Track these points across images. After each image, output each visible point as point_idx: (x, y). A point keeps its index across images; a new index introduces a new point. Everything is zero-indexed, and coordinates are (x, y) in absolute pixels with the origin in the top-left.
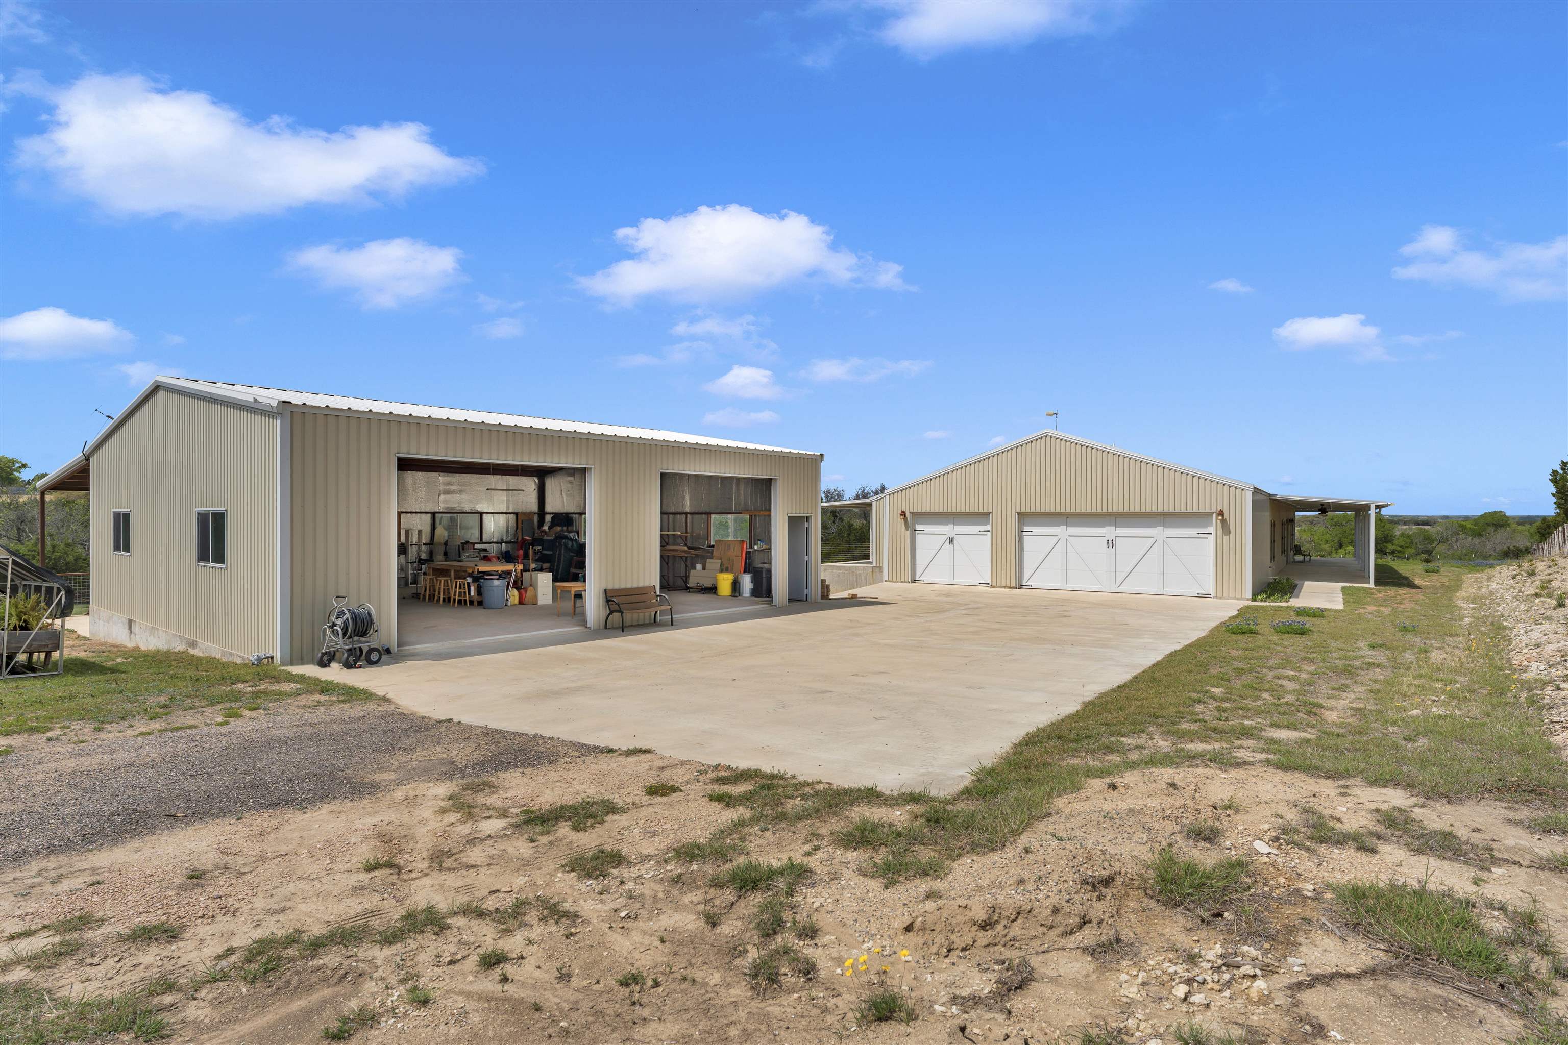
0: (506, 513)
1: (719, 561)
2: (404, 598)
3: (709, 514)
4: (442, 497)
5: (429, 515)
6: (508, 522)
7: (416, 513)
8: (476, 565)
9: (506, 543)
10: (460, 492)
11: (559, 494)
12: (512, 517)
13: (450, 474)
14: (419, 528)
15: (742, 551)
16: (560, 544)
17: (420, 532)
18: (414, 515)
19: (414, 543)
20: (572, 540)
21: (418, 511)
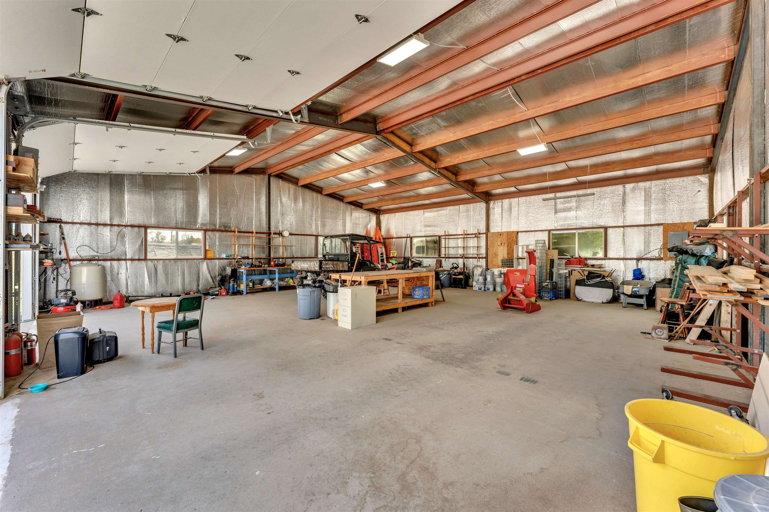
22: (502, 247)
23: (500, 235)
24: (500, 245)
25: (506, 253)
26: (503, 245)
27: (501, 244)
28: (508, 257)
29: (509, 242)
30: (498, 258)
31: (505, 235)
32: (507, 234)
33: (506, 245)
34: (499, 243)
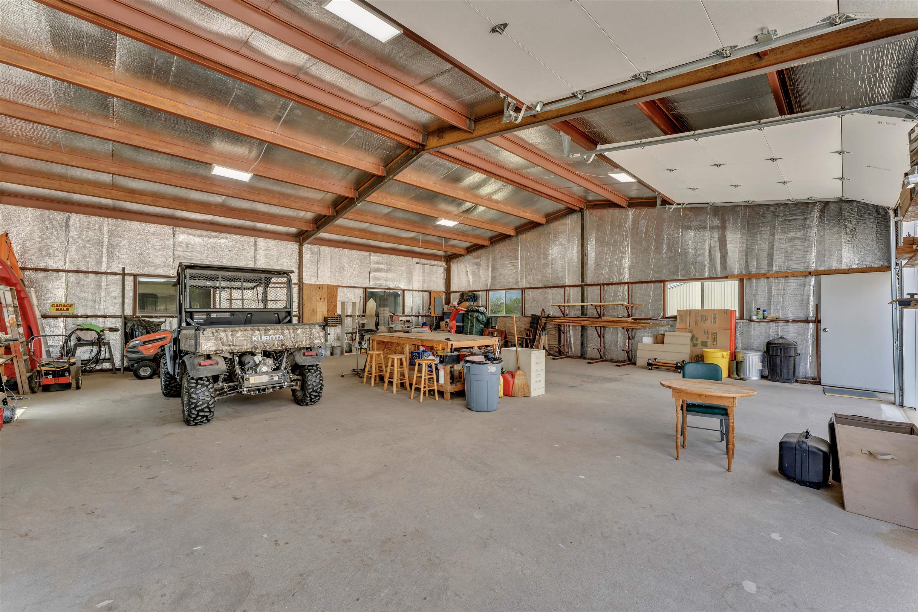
0: (422, 291)
1: (689, 334)
2: (343, 376)
3: (663, 281)
4: (372, 274)
5: (362, 290)
6: (423, 297)
7: (350, 287)
8: (447, 339)
9: (422, 316)
10: (387, 271)
11: (465, 275)
12: (426, 294)
13: (379, 254)
14: (354, 301)
15: (731, 322)
16: (472, 316)
17: (354, 304)
18: (349, 289)
19: (349, 314)
20: (482, 313)
21: (352, 285)
22: (321, 302)
23: (320, 288)
24: (319, 300)
25: (326, 310)
26: (322, 300)
27: (321, 299)
28: (328, 314)
29: (329, 298)
30: (316, 316)
31: (325, 288)
32: (328, 288)
33: (326, 300)
34: (318, 298)
